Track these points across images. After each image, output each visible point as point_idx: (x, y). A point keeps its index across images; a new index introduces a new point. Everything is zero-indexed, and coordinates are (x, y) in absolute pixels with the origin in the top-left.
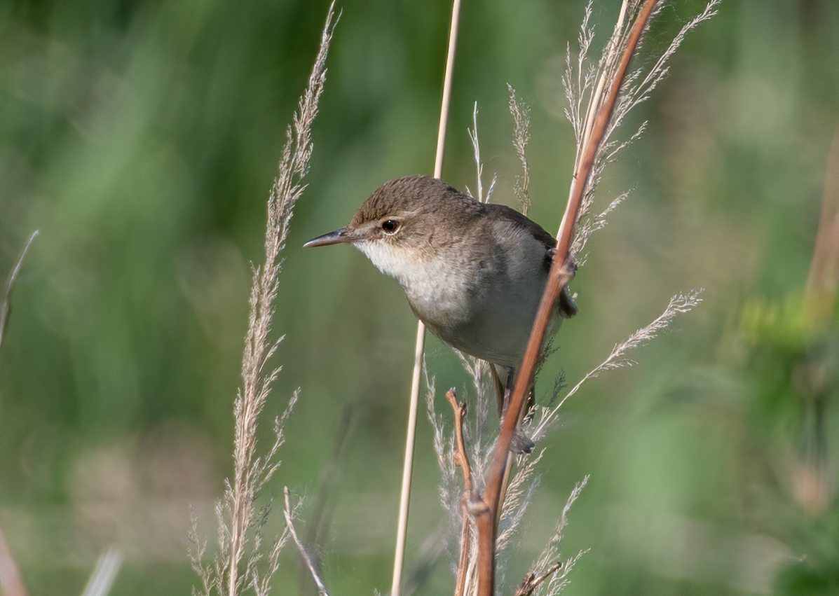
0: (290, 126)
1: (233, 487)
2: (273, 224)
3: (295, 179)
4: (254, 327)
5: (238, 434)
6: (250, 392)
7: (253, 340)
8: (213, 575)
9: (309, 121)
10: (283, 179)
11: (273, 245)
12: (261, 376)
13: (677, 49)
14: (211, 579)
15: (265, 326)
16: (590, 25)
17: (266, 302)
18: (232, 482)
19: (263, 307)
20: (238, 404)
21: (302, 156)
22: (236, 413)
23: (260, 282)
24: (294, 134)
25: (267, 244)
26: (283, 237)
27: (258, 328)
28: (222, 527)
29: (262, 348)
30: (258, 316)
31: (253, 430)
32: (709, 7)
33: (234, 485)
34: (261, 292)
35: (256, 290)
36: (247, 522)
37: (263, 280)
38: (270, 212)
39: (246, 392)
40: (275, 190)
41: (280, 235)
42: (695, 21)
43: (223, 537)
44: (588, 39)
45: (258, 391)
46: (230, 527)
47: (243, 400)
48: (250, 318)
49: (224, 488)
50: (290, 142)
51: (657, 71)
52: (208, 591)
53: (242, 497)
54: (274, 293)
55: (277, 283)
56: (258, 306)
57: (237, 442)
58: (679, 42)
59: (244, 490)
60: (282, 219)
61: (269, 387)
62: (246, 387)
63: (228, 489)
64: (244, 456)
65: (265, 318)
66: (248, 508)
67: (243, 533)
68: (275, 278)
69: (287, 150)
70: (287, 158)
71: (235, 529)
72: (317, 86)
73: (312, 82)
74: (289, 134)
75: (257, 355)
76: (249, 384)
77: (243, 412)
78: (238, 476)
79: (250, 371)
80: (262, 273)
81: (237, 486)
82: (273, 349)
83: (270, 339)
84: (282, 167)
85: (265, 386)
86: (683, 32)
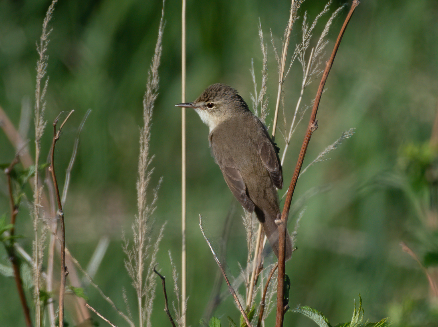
0: (149, 70)
1: (138, 218)
2: (146, 111)
3: (153, 91)
4: (142, 152)
5: (139, 196)
6: (142, 179)
7: (142, 158)
8: (133, 254)
9: (157, 67)
10: (149, 91)
11: (147, 119)
12: (146, 172)
13: (315, 26)
14: (131, 255)
15: (146, 152)
16: (306, 22)
17: (146, 141)
18: (138, 215)
19: (145, 144)
20: (138, 184)
21: (155, 82)
22: (138, 187)
23: (143, 134)
24: (151, 73)
25: (145, 118)
26: (151, 115)
27: (144, 153)
28: (135, 234)
29: (146, 160)
30: (143, 148)
31: (145, 194)
32: (326, 7)
33: (139, 217)
34: (144, 138)
35: (141, 138)
36: (145, 231)
37: (144, 133)
38: (145, 105)
39: (141, 179)
40: (146, 97)
41: (149, 114)
42: (321, 14)
43: (136, 238)
44: (306, 28)
45: (145, 178)
46: (138, 234)
47: (140, 182)
48: (140, 149)
49: (135, 218)
50: (150, 77)
51: (308, 36)
52: (130, 260)
53: (142, 222)
54: (149, 138)
55: (150, 134)
56: (143, 144)
57: (139, 200)
58: (316, 23)
59: (142, 219)
60: (150, 108)
61: (150, 176)
62: (141, 177)
63: (136, 219)
64: (142, 205)
65: (146, 148)
66: (145, 226)
67: (143, 236)
68: (149, 132)
69: (149, 79)
70: (149, 83)
71: (140, 235)
72: (159, 53)
73: (156, 51)
74: (149, 73)
75: (144, 164)
76: (142, 176)
77: (140, 187)
78: (140, 213)
79: (142, 170)
80: (144, 130)
81: (140, 217)
82: (151, 161)
83: (149, 157)
84: (148, 87)
85: (148, 176)
86: (317, 19)
